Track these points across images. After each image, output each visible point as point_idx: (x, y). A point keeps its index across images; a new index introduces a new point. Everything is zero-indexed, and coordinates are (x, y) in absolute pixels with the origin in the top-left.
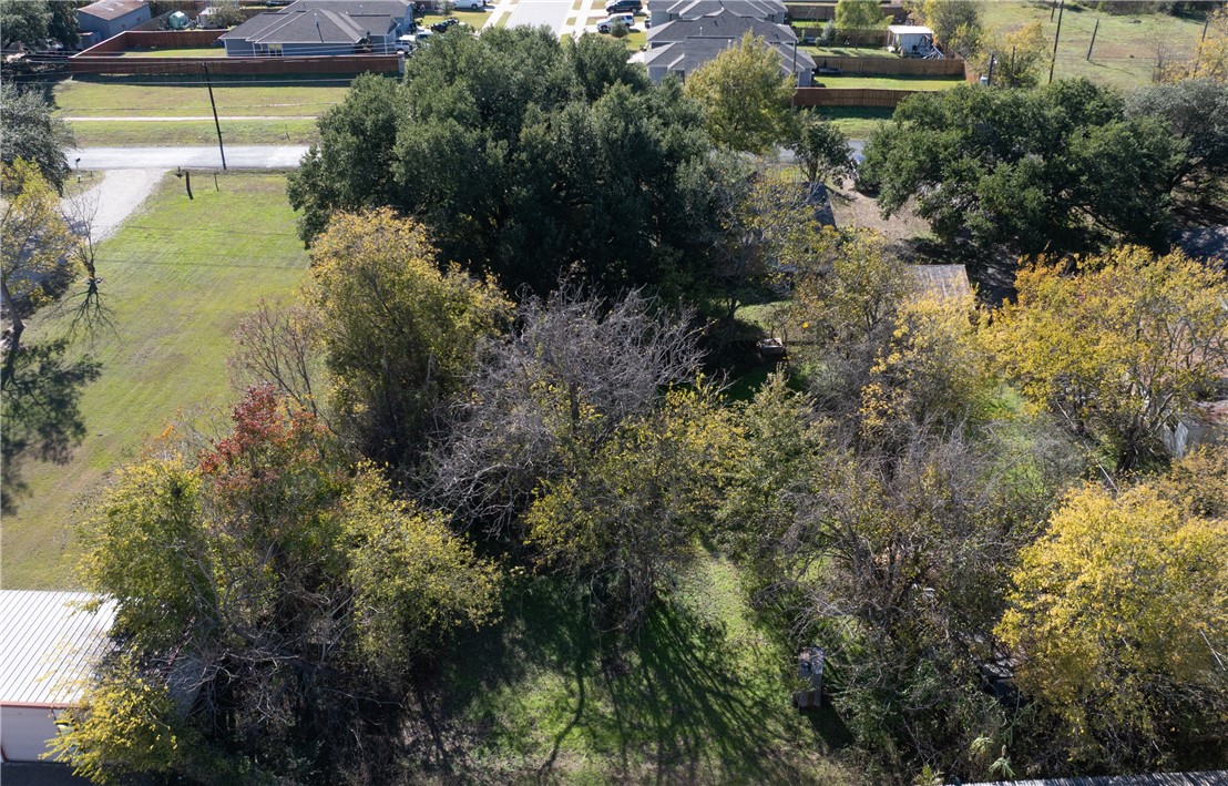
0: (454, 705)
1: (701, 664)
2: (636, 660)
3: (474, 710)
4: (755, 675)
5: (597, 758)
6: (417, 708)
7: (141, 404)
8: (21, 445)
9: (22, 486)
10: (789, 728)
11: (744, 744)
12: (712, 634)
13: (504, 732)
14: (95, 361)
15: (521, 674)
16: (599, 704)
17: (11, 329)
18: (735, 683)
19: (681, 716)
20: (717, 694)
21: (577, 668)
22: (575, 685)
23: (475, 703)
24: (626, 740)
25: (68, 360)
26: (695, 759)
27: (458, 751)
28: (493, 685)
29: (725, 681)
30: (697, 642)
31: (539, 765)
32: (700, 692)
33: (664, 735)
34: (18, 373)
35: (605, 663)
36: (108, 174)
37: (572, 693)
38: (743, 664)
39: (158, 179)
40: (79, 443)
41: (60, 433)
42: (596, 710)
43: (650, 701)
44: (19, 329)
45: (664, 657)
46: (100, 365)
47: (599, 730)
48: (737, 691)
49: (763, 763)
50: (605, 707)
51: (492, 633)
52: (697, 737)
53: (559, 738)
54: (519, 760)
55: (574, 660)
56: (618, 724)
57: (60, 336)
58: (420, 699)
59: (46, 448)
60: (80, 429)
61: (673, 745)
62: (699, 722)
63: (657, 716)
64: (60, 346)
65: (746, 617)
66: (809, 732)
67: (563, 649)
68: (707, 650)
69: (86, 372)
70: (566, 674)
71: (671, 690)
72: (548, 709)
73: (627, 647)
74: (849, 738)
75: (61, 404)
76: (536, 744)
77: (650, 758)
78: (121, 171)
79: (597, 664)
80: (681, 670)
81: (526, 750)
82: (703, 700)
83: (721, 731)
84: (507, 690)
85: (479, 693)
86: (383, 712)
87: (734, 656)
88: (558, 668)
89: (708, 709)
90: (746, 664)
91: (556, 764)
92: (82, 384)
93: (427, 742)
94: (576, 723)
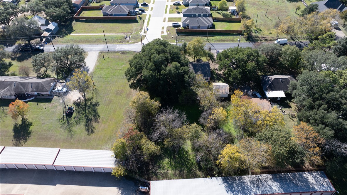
0: (155, 163)
1: (185, 157)
2: (177, 156)
3: (158, 164)
4: (192, 159)
5: (172, 171)
6: (151, 163)
7: (107, 111)
8: (91, 119)
9: (94, 127)
10: (195, 167)
11: (189, 169)
12: (187, 152)
13: (161, 167)
14: (98, 101)
15: (163, 158)
16: (173, 163)
17: (83, 94)
18: (189, 160)
19: (183, 165)
20: (187, 162)
21: (170, 158)
22: (170, 160)
23: (158, 163)
24: (176, 168)
25: (94, 101)
26: (184, 171)
27: (156, 170)
28: (160, 160)
29: (188, 160)
30: (185, 153)
31: (166, 172)
32: (185, 161)
33: (180, 168)
34: (87, 104)
35: (174, 157)
36: (89, 52)
37: (169, 161)
38: (190, 157)
39: (98, 55)
40: (100, 119)
41: (97, 117)
42: (172, 164)
43: (179, 163)
44: (85, 94)
45: (181, 156)
46: (99, 102)
47: (173, 167)
48: (189, 161)
49: (192, 171)
50: (173, 164)
51: (160, 156)
52: (184, 168)
53: (168, 168)
54: (163, 171)
55: (169, 157)
56: (175, 166)
57: (92, 96)
58: (151, 162)
59: (95, 120)
60: (99, 116)
61: (181, 169)
62: (185, 166)
63: (180, 165)
64: (92, 98)
65: (191, 149)
66: (197, 167)
67: (168, 155)
68: (186, 155)
69: (97, 104)
70: (169, 159)
71: (181, 161)
72: (167, 164)
73: (177, 154)
74: (202, 169)
75: (95, 111)
76: (165, 169)
77: (179, 171)
78: (91, 52)
79: (172, 157)
80: (183, 158)
81: (164, 170)
82: (185, 162)
83: (187, 167)
84: (162, 161)
85: (158, 161)
86: (147, 164)
87: (189, 156)
88: (168, 158)
89: (186, 164)
90: (191, 157)
91: (168, 172)
92: (97, 107)
93: (153, 168)
94: (170, 166)
